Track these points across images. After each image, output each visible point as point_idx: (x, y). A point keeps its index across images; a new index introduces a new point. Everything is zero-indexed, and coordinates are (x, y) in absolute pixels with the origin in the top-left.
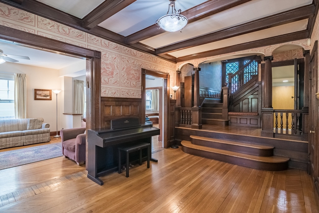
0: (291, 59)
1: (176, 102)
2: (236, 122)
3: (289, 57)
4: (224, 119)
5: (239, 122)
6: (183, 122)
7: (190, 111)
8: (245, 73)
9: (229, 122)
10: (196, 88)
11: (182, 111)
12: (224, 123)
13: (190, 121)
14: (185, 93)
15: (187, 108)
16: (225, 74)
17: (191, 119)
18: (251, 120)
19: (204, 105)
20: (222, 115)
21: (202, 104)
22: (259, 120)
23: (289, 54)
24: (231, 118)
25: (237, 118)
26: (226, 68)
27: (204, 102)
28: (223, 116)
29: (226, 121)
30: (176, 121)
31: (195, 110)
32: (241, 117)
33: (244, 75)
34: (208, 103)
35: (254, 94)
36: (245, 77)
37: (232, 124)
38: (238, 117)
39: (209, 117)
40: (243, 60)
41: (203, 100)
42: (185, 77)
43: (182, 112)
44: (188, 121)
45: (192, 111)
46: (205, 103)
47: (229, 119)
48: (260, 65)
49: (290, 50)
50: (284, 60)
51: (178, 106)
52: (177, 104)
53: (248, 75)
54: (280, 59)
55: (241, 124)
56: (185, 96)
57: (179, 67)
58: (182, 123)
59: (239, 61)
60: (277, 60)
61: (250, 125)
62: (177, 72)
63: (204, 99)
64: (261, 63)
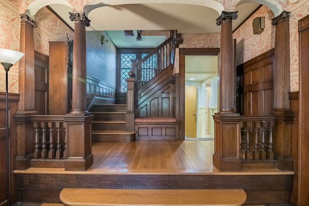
0: (212, 47)
1: (17, 101)
2: (147, 134)
3: (212, 44)
4: (129, 131)
5: (150, 133)
6: (43, 154)
7: (61, 124)
8: (143, 69)
9: (137, 135)
10: (77, 70)
11: (39, 123)
12: (129, 139)
13: (63, 149)
14: (50, 81)
15: (53, 117)
16: (120, 67)
17: (65, 144)
18: (167, 129)
19: (94, 108)
20: (125, 124)
21: (90, 106)
22: (177, 128)
23: (213, 38)
24: (139, 128)
25: (148, 128)
26: (120, 59)
27: (93, 103)
28: (127, 125)
29: (132, 135)
30: (19, 153)
31: (74, 122)
32: (153, 126)
33: (142, 71)
34: (99, 104)
35: (165, 92)
36: (143, 73)
37: (141, 137)
38: (149, 125)
39: (103, 128)
40: (141, 53)
41: (92, 100)
42: (50, 43)
43: (40, 128)
44: (55, 149)
45: (65, 125)
46: (95, 104)
47: (136, 129)
48: (177, 50)
49: (216, 33)
50: (206, 47)
51: (25, 110)
52: (21, 105)
53: (150, 72)
54: (201, 45)
55: (153, 137)
56: (50, 89)
57: (28, 5)
58: (39, 156)
59: (136, 53)
60: (199, 45)
61: (166, 137)
62: (22, 17)
63: (93, 97)
64: (178, 47)
